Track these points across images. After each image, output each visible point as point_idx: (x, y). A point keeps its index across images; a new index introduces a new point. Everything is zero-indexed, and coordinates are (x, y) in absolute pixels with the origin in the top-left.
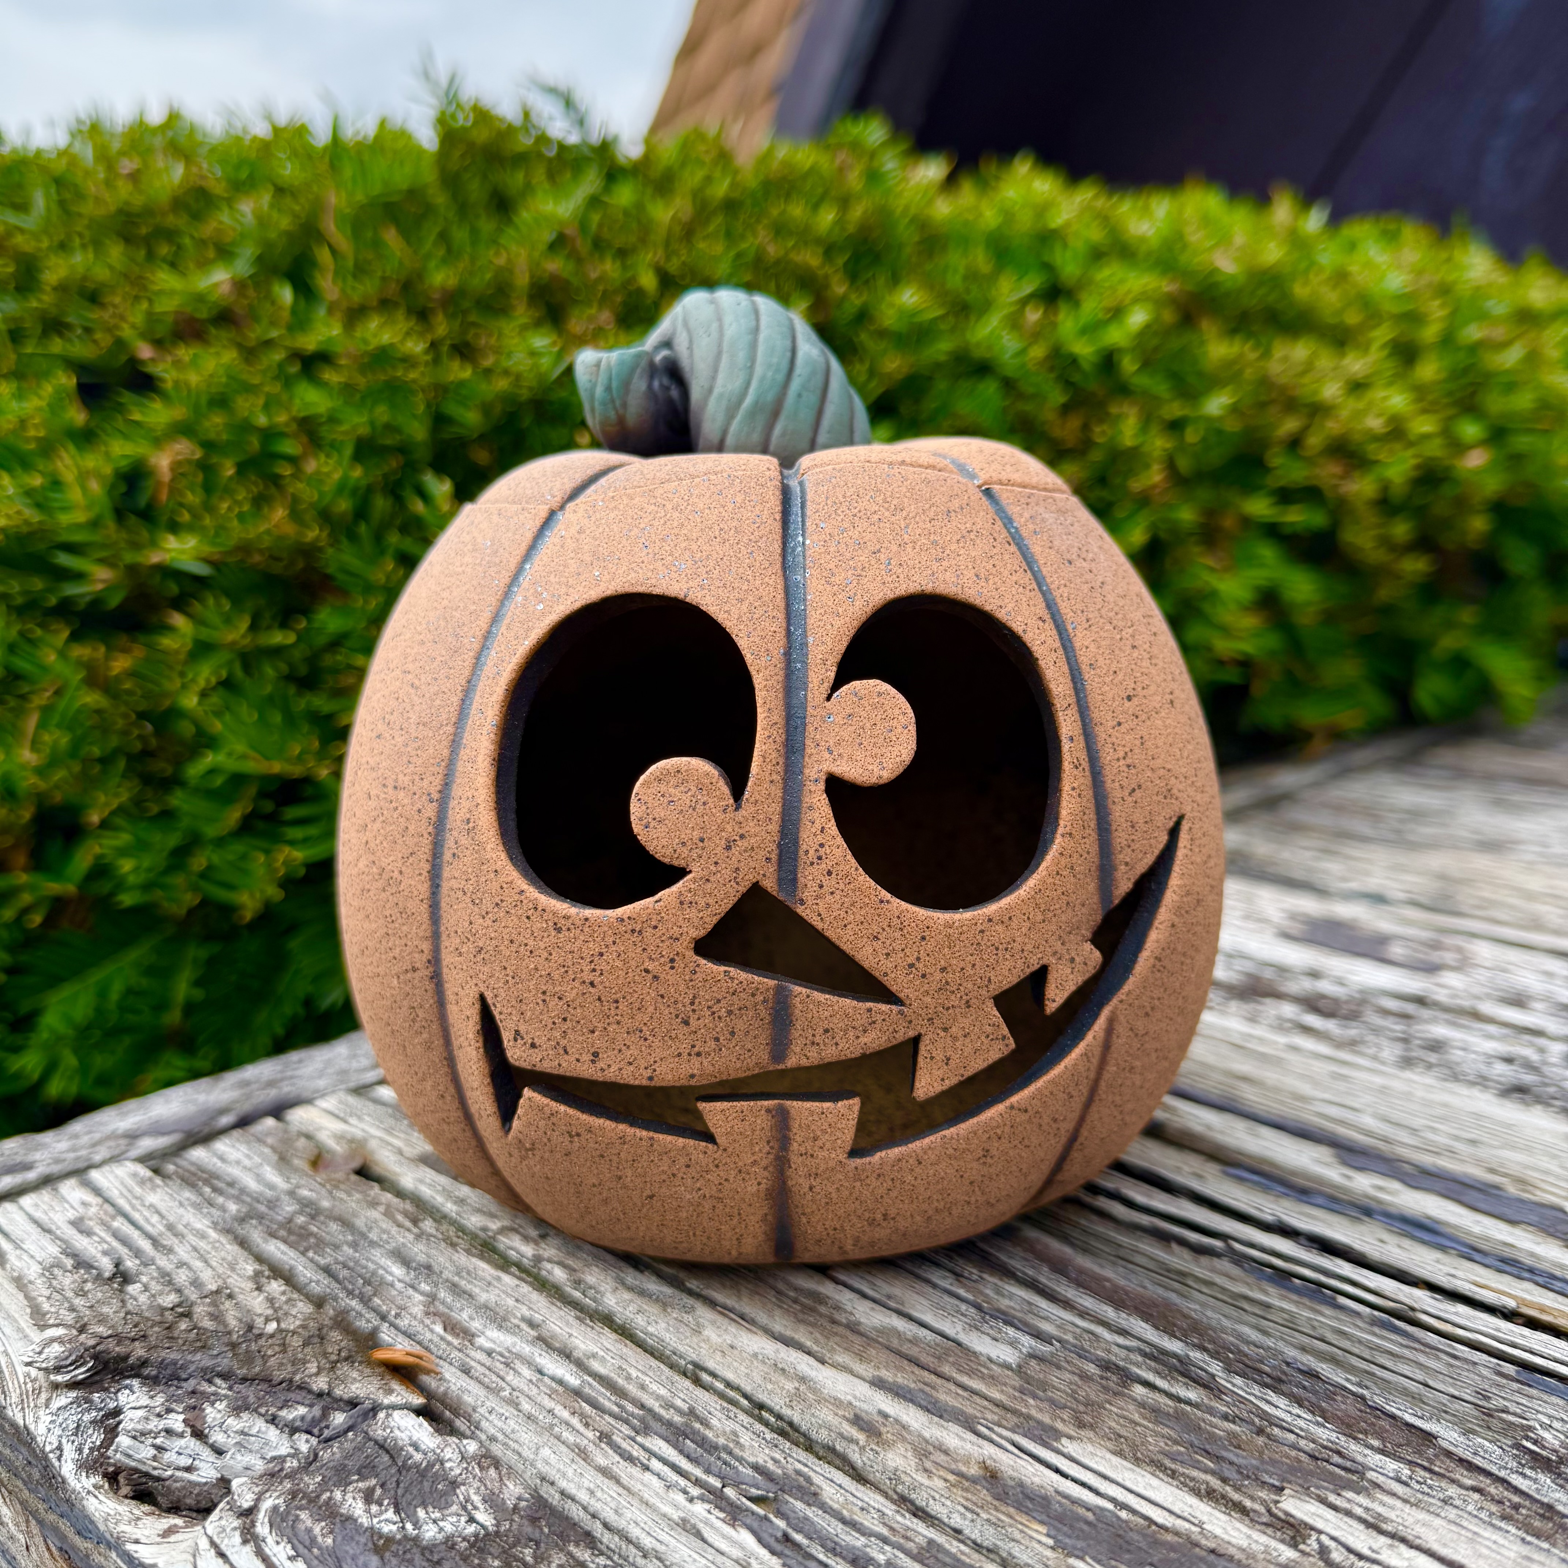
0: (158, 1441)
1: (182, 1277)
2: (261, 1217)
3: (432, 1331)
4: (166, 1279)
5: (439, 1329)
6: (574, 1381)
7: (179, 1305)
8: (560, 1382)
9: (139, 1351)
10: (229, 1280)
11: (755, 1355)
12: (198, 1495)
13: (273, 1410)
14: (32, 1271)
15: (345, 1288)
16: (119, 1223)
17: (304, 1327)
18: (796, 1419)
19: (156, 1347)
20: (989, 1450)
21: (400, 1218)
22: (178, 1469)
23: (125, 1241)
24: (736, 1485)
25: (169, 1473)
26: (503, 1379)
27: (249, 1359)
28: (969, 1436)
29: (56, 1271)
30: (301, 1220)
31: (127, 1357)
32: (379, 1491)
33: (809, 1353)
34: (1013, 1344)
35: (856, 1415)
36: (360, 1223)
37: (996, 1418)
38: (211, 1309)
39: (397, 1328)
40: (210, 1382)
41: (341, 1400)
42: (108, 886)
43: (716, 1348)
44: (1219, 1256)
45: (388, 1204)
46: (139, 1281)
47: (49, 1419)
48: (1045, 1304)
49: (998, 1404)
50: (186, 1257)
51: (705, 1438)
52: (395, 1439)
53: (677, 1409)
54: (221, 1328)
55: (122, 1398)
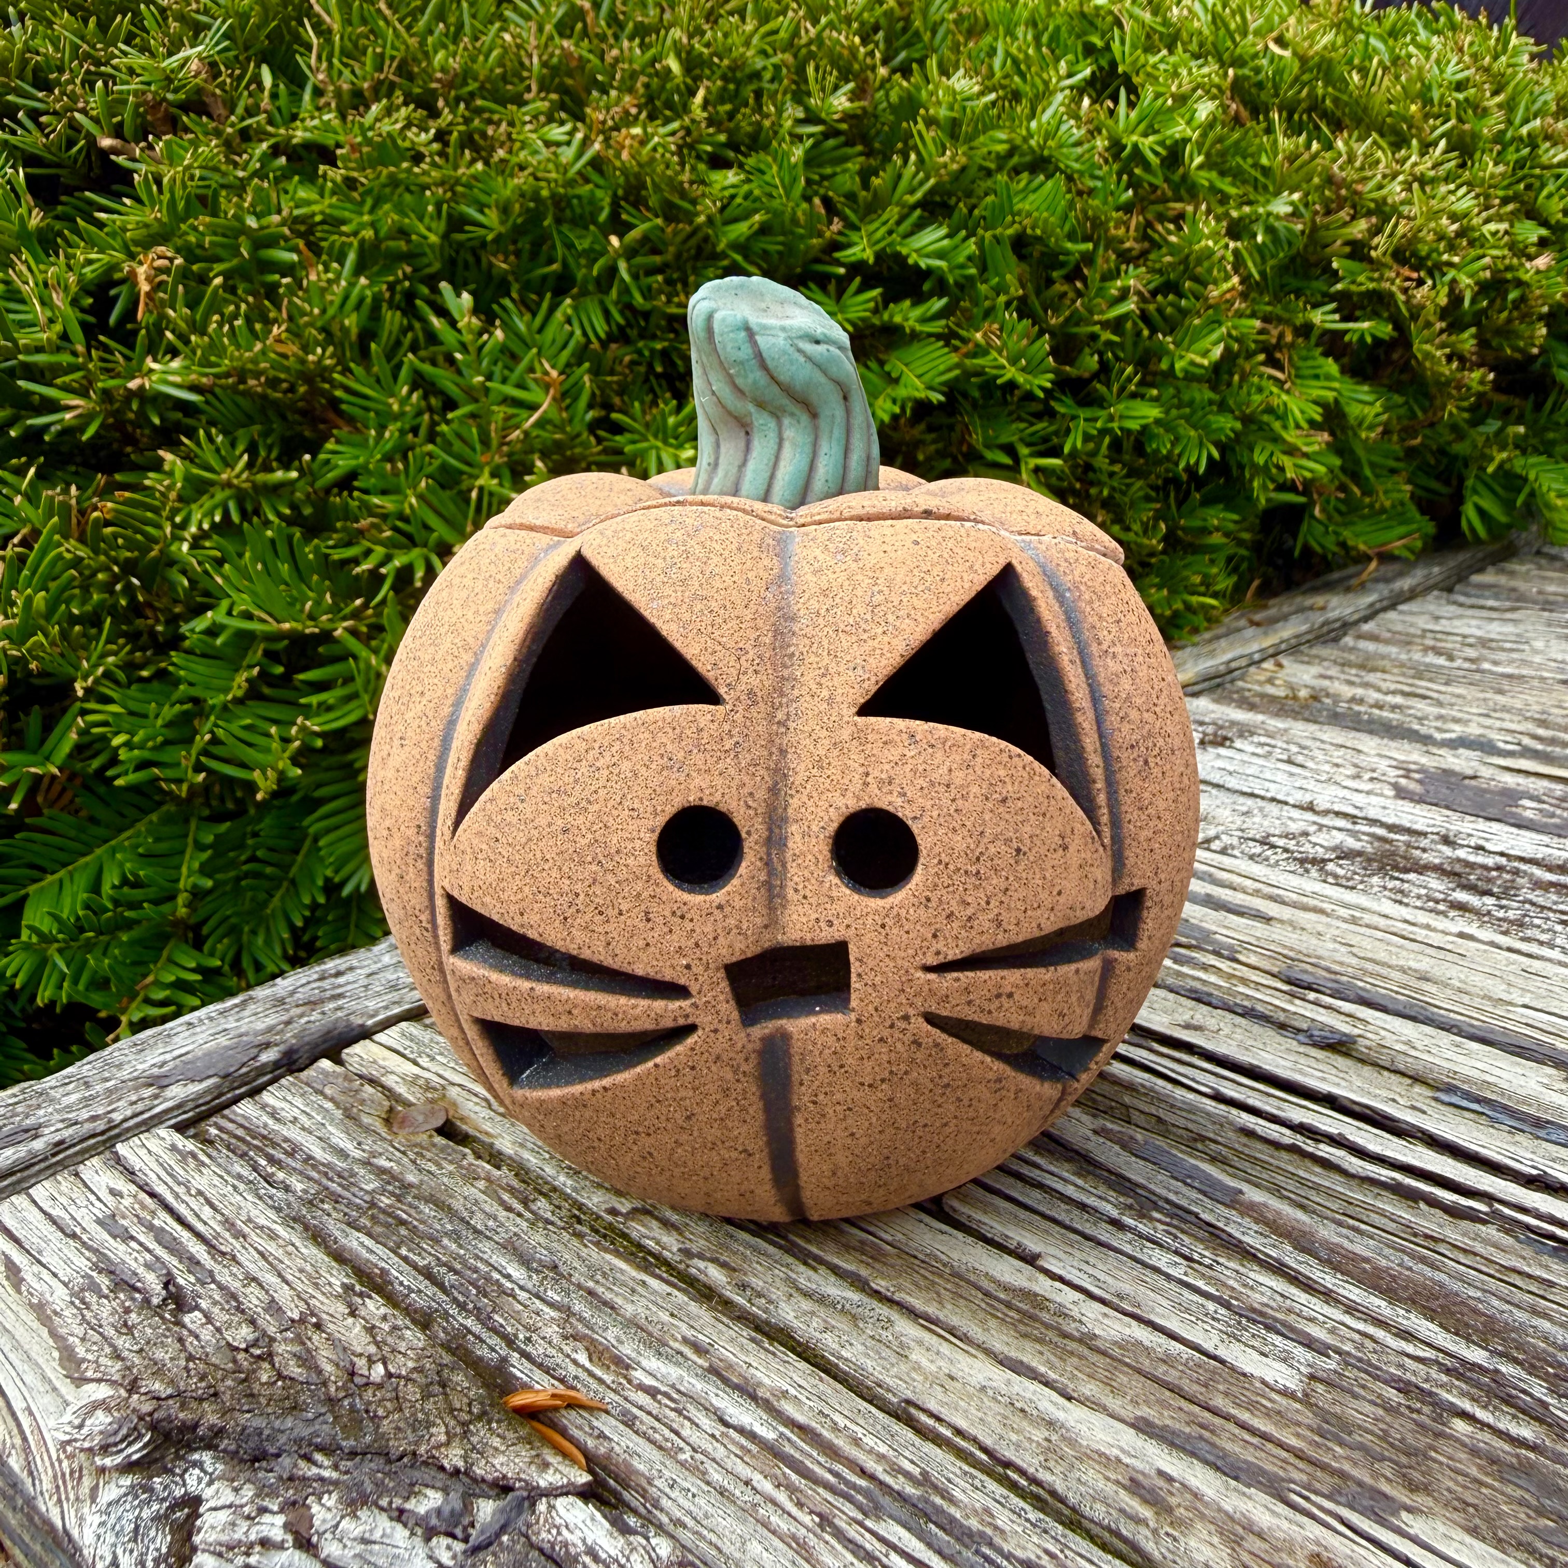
0: (251, 1560)
1: (253, 1298)
2: (336, 1199)
3: (575, 1362)
4: (234, 1302)
5: (582, 1358)
6: (767, 1433)
7: (255, 1344)
8: (752, 1436)
9: (210, 1416)
10: (313, 1302)
11: (983, 1389)
13: (397, 1502)
14: (59, 1297)
15: (455, 1300)
16: (163, 1220)
17: (419, 1370)
18: (1060, 1487)
19: (232, 1410)
20: (1316, 1531)
21: (506, 1197)
23: (174, 1248)
26: (677, 1433)
27: (355, 1422)
28: (1281, 1508)
29: (88, 1296)
30: (385, 1201)
31: (196, 1426)
33: (1047, 1384)
34: (1286, 1359)
35: (1132, 1480)
36: (457, 1204)
37: (1305, 1478)
38: (297, 1349)
39: (528, 1357)
40: (308, 1459)
41: (483, 1480)
42: (96, 764)
43: (933, 1380)
44: (1484, 1222)
45: (488, 1179)
46: (197, 1307)
47: (97, 1519)
48: (1303, 1297)
49: (1299, 1455)
50: (252, 1268)
51: (952, 1520)
52: (566, 1544)
53: (907, 1475)
54: (314, 1378)
55: (193, 1481)
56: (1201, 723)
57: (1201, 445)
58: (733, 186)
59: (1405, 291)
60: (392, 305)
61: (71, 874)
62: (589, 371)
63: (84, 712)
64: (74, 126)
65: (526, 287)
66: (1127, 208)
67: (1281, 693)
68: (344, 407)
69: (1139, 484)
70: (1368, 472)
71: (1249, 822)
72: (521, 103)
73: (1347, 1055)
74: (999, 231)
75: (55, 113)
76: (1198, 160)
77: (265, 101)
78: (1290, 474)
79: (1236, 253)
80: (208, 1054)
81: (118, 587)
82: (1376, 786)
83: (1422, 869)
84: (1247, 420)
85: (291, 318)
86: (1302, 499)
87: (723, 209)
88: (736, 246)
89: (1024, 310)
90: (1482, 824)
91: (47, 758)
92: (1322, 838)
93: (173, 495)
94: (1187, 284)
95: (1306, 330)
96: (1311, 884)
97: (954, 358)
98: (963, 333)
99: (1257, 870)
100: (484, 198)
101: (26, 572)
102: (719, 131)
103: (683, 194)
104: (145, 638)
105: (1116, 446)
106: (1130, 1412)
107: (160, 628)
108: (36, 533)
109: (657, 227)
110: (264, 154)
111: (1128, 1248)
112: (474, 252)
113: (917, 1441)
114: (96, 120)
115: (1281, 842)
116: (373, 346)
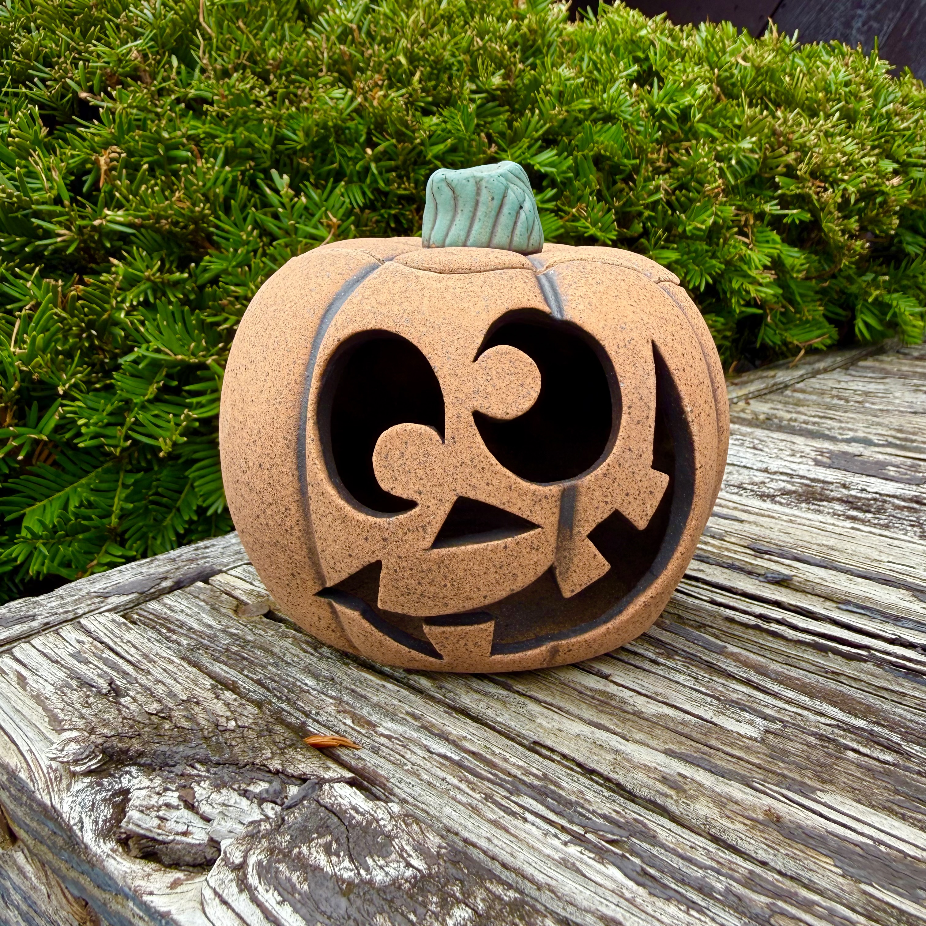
0: (161, 813)
1: (160, 690)
2: (207, 648)
3: (345, 724)
4: (149, 692)
5: (349, 722)
6: (455, 756)
7: (162, 711)
8: (445, 757)
9: (136, 746)
10: (194, 692)
11: (578, 735)
12: (196, 853)
13: (243, 786)
14: (48, 690)
15: (275, 695)
16: (107, 654)
17: (255, 724)
18: (622, 780)
19: (148, 742)
20: (767, 801)
21: (304, 646)
22: (177, 834)
23: (114, 667)
24: (595, 832)
25: (171, 837)
26: (403, 757)
27: (219, 748)
28: (748, 790)
29: (65, 690)
30: (235, 649)
31: (128, 750)
32: (334, 846)
33: (614, 733)
34: (751, 723)
35: (663, 777)
36: (276, 650)
37: (763, 777)
38: (185, 713)
39: (318, 722)
40: (192, 766)
41: (293, 776)
42: (68, 436)
43: (549, 732)
44: (865, 661)
45: (294, 637)
46: (128, 695)
47: (71, 799)
48: (761, 696)
49: (759, 767)
50: (159, 677)
51: (560, 796)
52: (340, 805)
53: (535, 776)
54: (195, 727)
55: (125, 782)
57: (702, 275)
58: (437, 125)
59: (817, 193)
60: (242, 183)
61: (51, 502)
62: (353, 223)
63: (63, 405)
64: (65, 87)
65: (318, 177)
66: (657, 141)
67: (749, 417)
68: (215, 238)
70: (799, 299)
71: (731, 477)
72: (317, 78)
73: (788, 587)
74: (586, 152)
75: (55, 80)
76: (698, 116)
77: (174, 75)
78: (753, 294)
79: (720, 169)
80: (132, 583)
81: (84, 335)
82: (804, 460)
83: (831, 500)
84: (728, 263)
85: (186, 188)
86: (760, 311)
87: (430, 137)
88: (436, 157)
89: (600, 197)
90: (864, 478)
91: (41, 432)
92: (773, 485)
93: (117, 283)
94: (693, 184)
95: (760, 216)
96: (768, 505)
97: (561, 222)
98: (566, 208)
99: (735, 498)
100: (295, 127)
101: (32, 324)
102: (428, 96)
103: (408, 127)
104: (97, 367)
106: (662, 747)
107: (107, 360)
108: (38, 305)
109: (393, 145)
110: (172, 102)
111: (661, 673)
112: (289, 156)
113: (541, 759)
114: (78, 83)
115: (750, 487)
116: (233, 202)
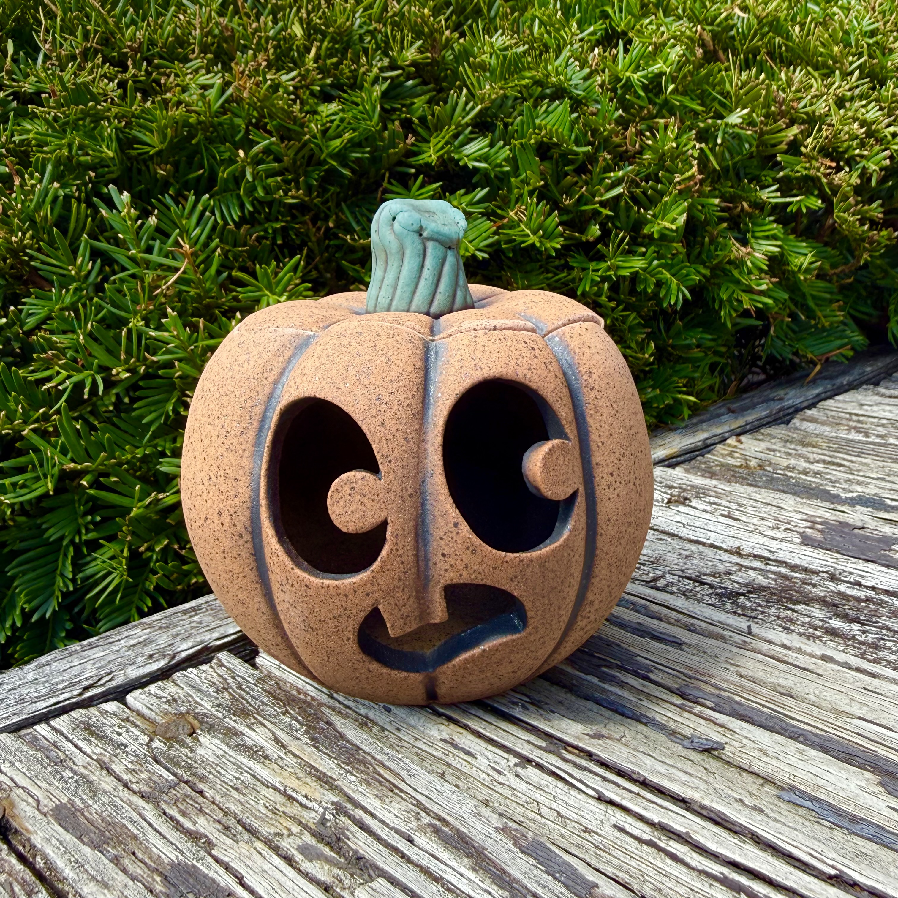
56: (671, 487)
57: (678, 288)
58: (333, 114)
59: (826, 175)
60: (80, 201)
65: (185, 185)
66: (617, 122)
67: (737, 463)
68: (40, 273)
69: (634, 315)
70: (811, 303)
71: (689, 564)
72: (185, 60)
73: (718, 758)
74: (525, 140)
76: (672, 87)
77: (7, 63)
78: (746, 305)
79: (701, 151)
82: (789, 535)
84: (715, 268)
86: (758, 323)
87: (327, 130)
88: (332, 156)
89: (543, 195)
92: (740, 576)
94: (661, 174)
95: (758, 204)
96: (722, 615)
98: (501, 212)
99: (685, 604)
102: (326, 77)
103: (295, 120)
105: (615, 287)
109: (272, 143)
110: (2, 100)
112: (145, 163)
115: (709, 580)
